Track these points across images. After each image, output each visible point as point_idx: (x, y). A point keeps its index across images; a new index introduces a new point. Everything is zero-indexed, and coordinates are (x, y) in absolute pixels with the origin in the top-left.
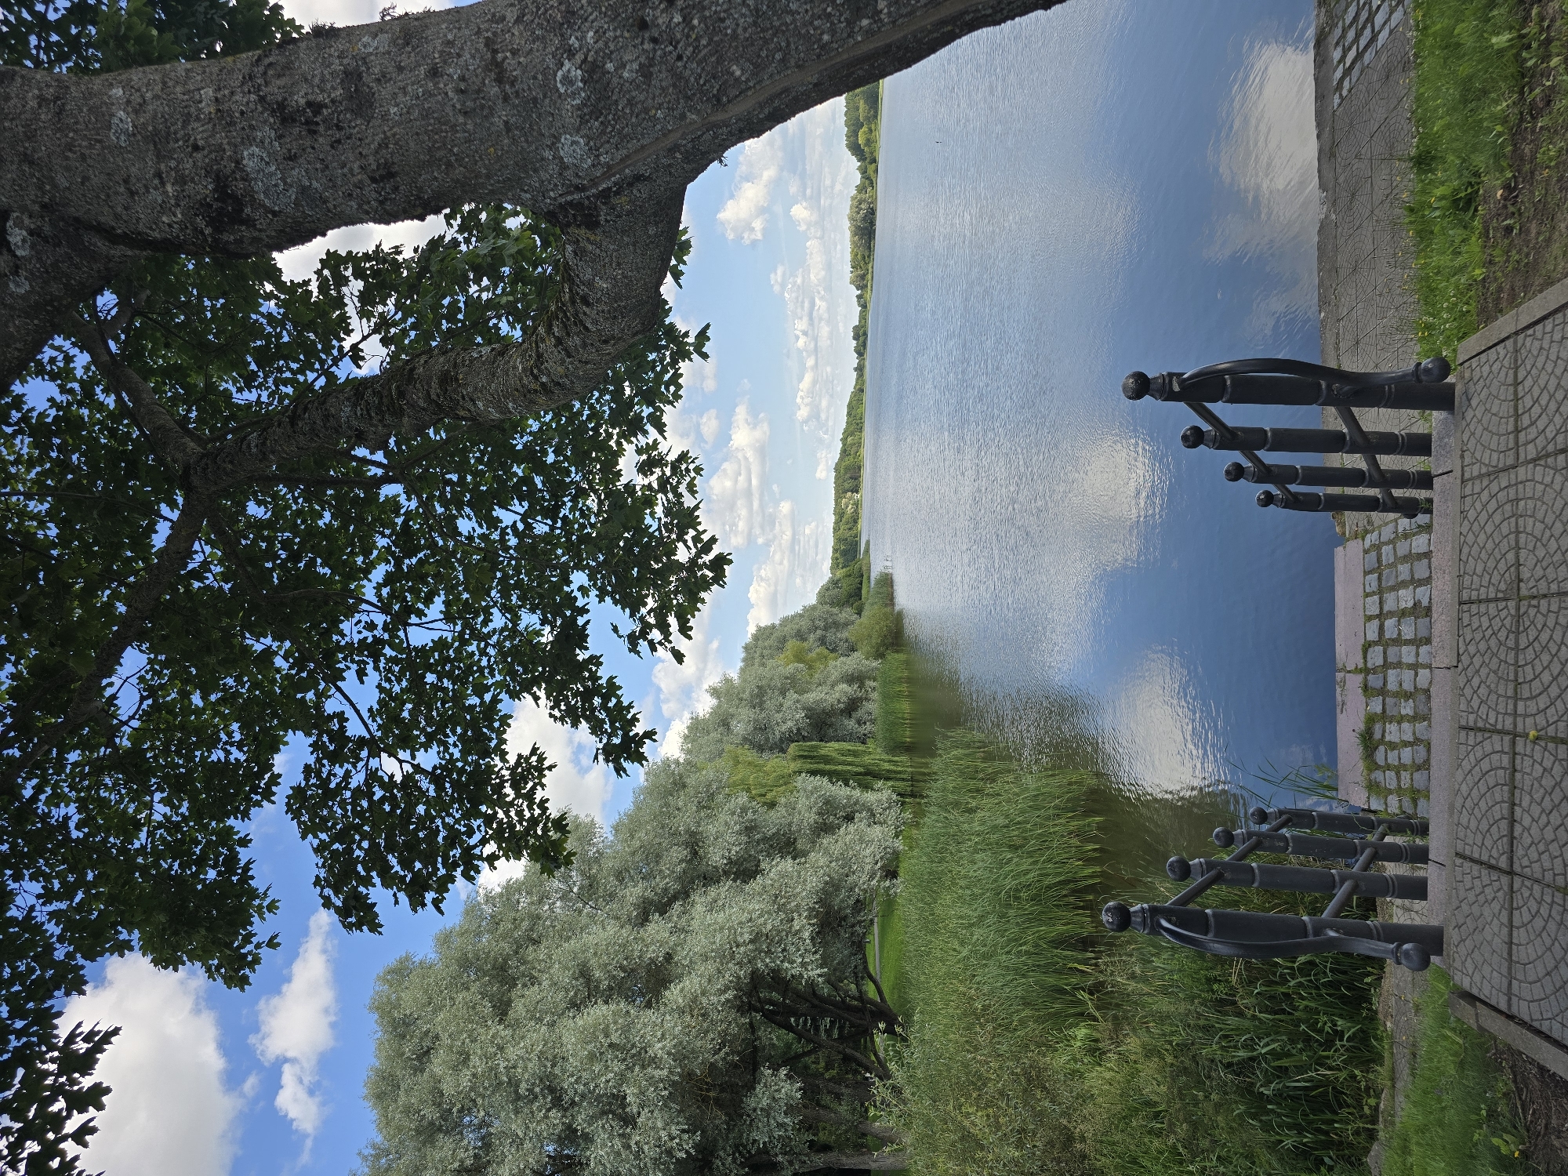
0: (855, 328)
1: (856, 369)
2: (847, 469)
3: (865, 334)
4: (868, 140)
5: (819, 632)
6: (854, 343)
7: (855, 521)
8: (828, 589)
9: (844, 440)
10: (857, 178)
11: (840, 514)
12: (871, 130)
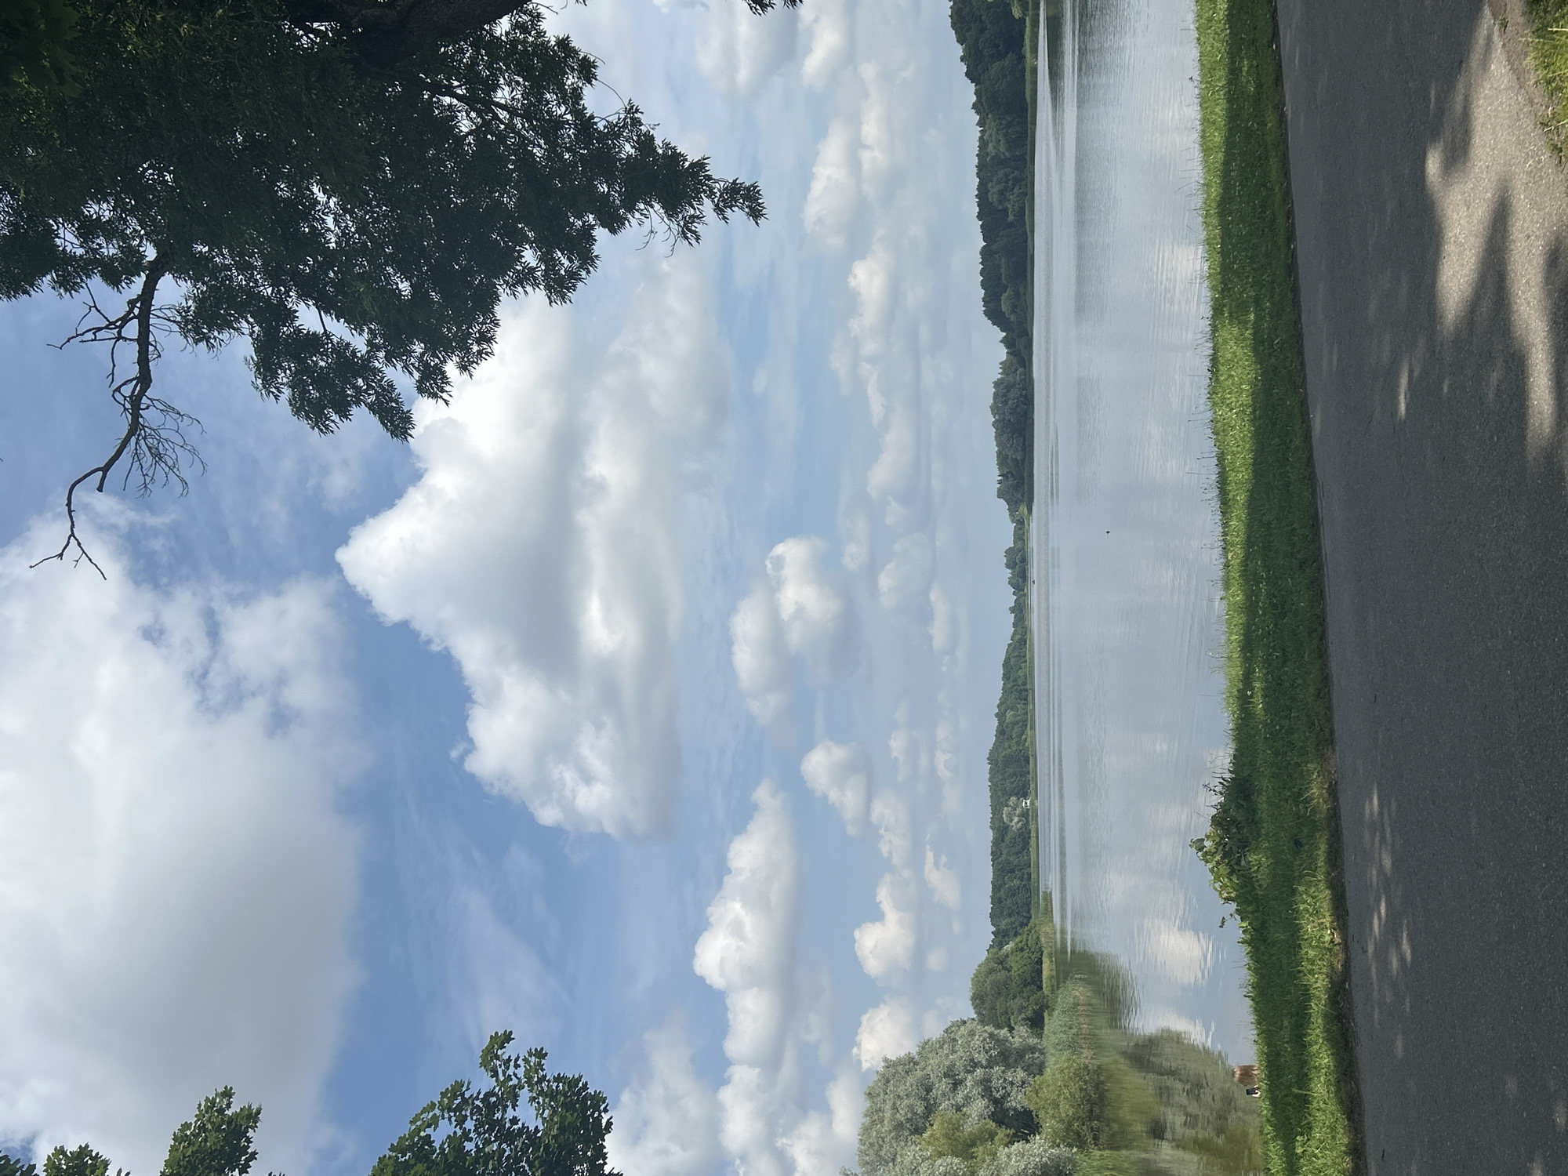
0: (1009, 552)
1: (1012, 610)
2: (1008, 761)
3: (1024, 560)
4: (1015, 306)
5: (979, 1071)
6: (1008, 573)
7: (1026, 844)
8: (991, 971)
9: (1000, 716)
10: (1002, 353)
11: (1000, 830)
12: (1017, 295)
